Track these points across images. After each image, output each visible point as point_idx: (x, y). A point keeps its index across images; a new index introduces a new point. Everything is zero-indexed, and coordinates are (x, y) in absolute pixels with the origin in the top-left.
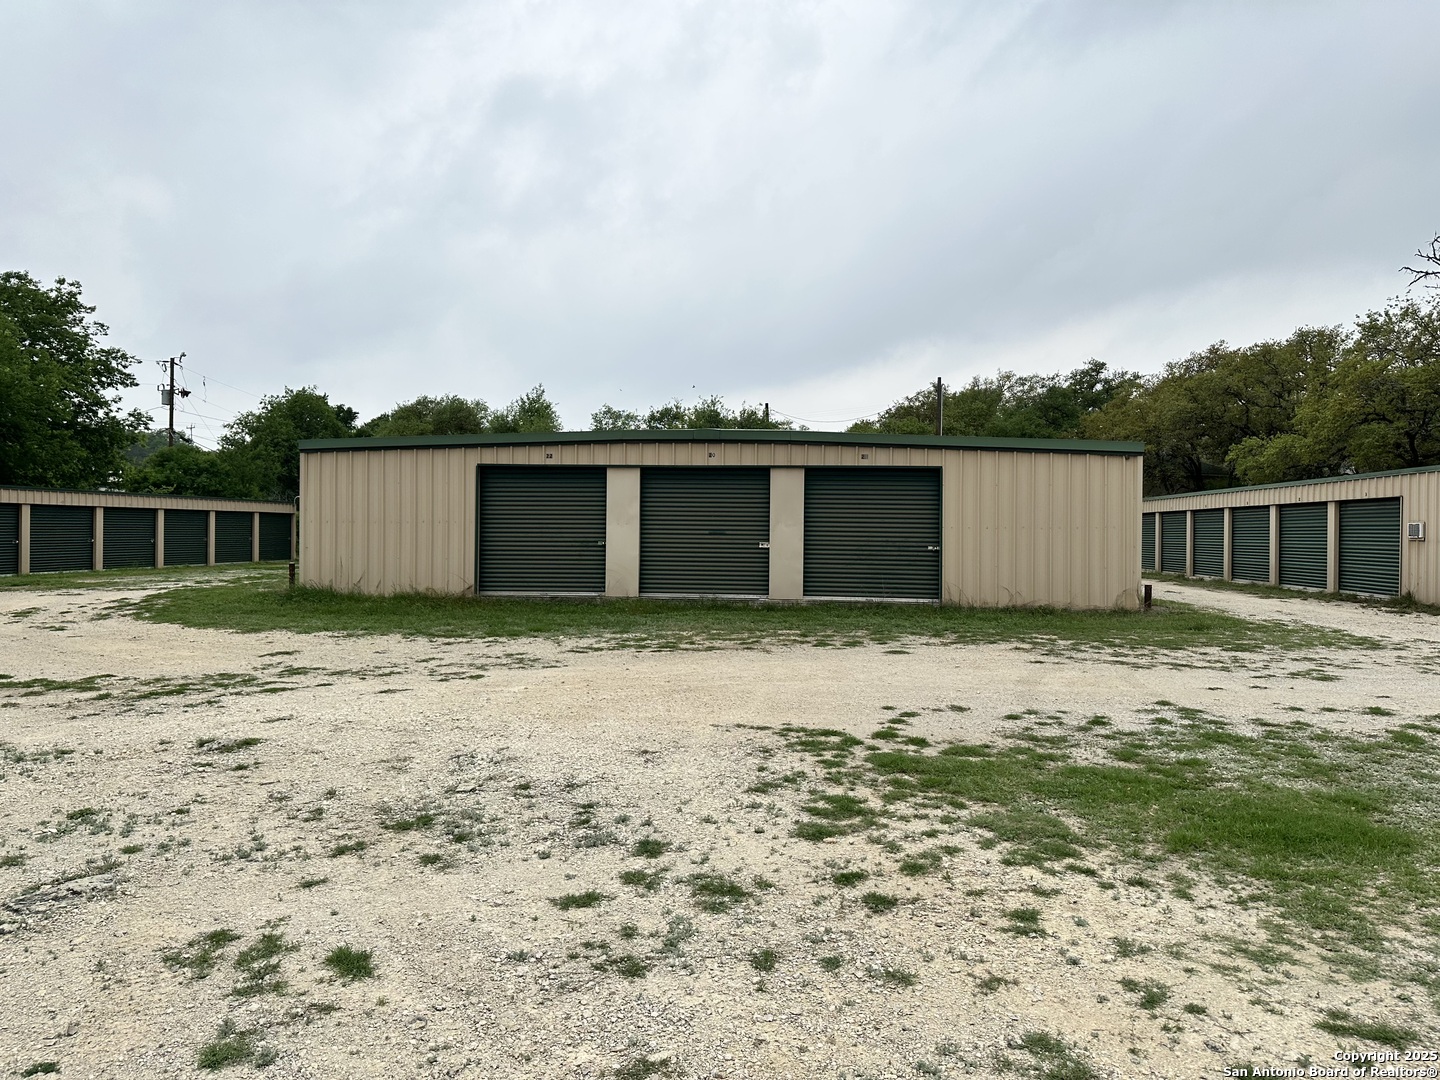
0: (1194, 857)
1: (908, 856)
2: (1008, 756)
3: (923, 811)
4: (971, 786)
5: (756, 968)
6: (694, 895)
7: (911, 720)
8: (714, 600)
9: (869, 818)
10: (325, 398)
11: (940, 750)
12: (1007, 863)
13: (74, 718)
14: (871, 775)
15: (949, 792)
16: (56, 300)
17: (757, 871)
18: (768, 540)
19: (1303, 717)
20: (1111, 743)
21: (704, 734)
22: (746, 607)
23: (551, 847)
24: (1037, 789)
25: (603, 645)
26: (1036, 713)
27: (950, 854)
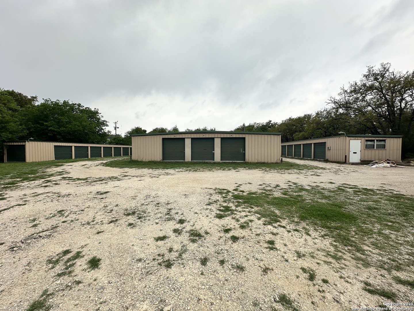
0: (307, 221)
1: (241, 223)
2: (261, 194)
3: (244, 210)
4: (254, 202)
5: (202, 264)
6: (189, 236)
7: (241, 186)
8: (204, 162)
9: (232, 212)
10: (141, 128)
11: (247, 193)
12: (264, 224)
13: (78, 186)
14: (233, 200)
15: (249, 204)
16: (94, 112)
17: (206, 228)
18: (214, 151)
19: (318, 184)
20: (281, 191)
21: (199, 190)
22: (210, 163)
23: (159, 221)
24: (268, 203)
25: (183, 170)
26: (265, 184)
27: (251, 222)
